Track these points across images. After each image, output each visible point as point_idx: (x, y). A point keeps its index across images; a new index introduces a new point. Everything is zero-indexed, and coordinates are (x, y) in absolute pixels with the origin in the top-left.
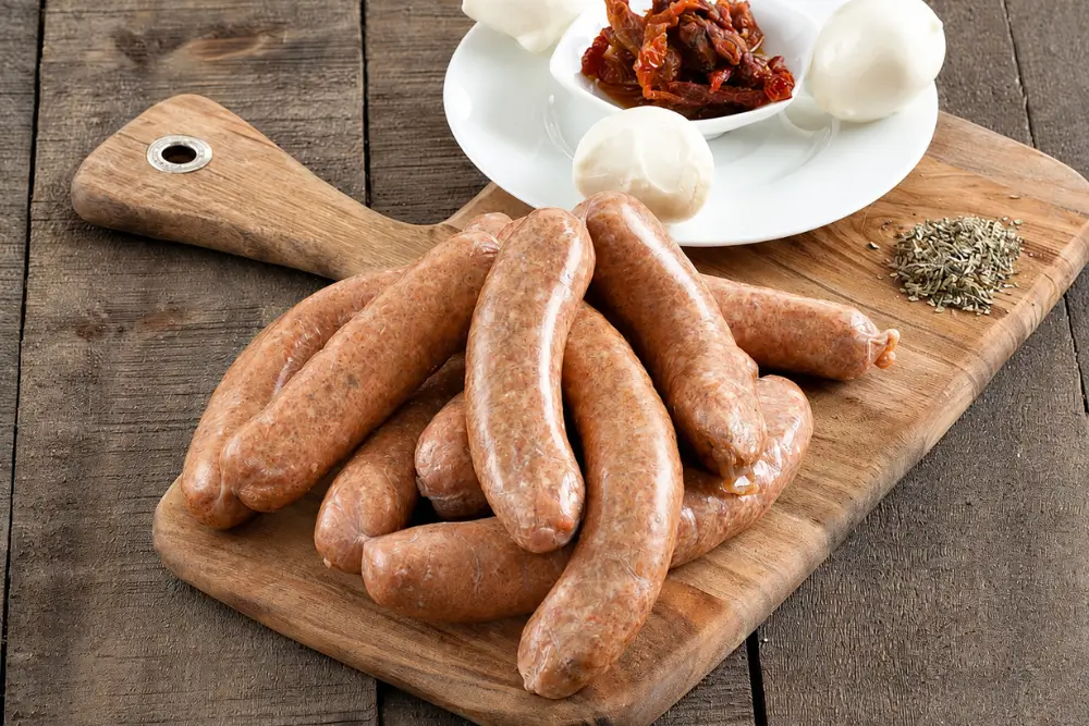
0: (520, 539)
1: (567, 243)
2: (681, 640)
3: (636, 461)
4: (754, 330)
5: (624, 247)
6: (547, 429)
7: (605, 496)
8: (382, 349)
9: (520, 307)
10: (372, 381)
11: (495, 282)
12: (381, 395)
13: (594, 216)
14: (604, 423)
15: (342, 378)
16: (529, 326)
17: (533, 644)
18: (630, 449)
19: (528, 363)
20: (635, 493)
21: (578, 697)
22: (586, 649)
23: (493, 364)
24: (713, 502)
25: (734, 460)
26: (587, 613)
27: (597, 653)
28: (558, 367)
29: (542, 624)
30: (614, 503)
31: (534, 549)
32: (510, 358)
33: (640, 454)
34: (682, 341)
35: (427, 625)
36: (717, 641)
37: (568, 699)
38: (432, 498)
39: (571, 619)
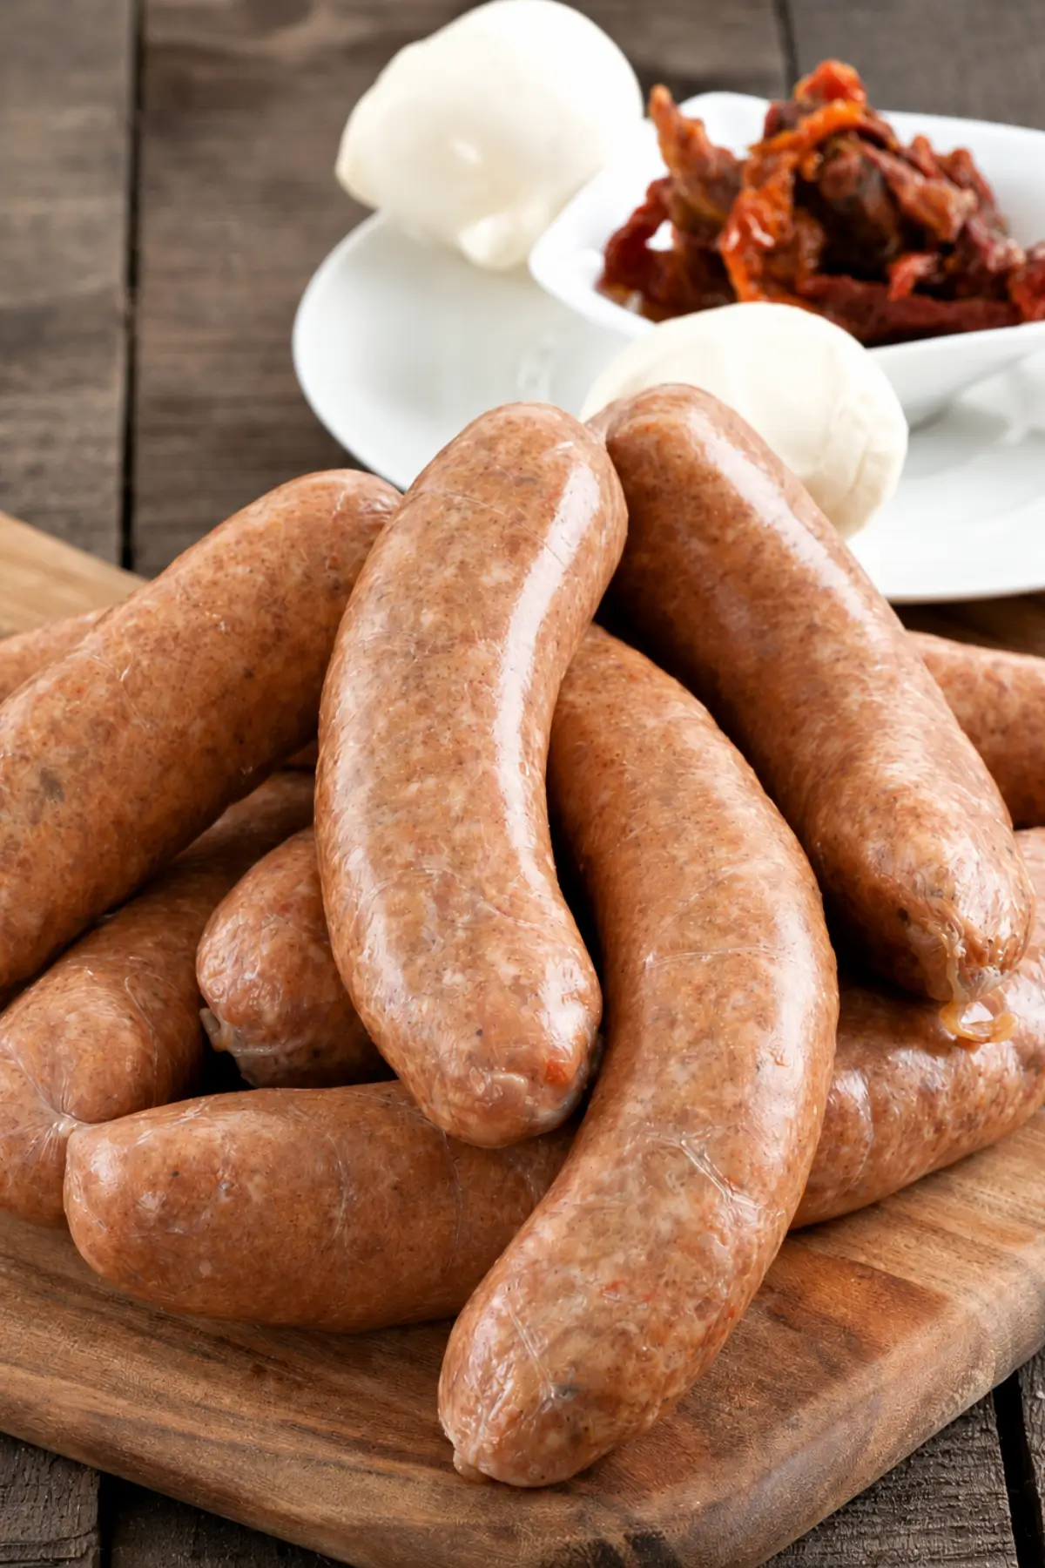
0: (443, 1112)
1: (561, 470)
2: (834, 1371)
3: (725, 931)
4: (998, 737)
5: (696, 498)
6: (511, 858)
7: (650, 1011)
8: (125, 717)
9: (447, 600)
10: (98, 783)
11: (395, 549)
12: (119, 822)
13: (625, 428)
14: (648, 856)
15: (28, 778)
16: (467, 639)
17: (476, 1355)
18: (710, 907)
19: (467, 717)
20: (723, 995)
21: (584, 1487)
22: (605, 1357)
23: (381, 723)
24: (912, 1063)
25: (960, 950)
26: (606, 1275)
27: (631, 1366)
28: (540, 740)
29: (497, 1302)
30: (673, 1024)
31: (478, 1130)
32: (423, 708)
33: (735, 912)
34: (832, 708)
35: (222, 1341)
36: (923, 1380)
37: (561, 1489)
38: (238, 1052)
39: (568, 1288)
